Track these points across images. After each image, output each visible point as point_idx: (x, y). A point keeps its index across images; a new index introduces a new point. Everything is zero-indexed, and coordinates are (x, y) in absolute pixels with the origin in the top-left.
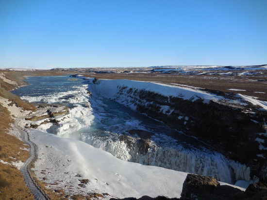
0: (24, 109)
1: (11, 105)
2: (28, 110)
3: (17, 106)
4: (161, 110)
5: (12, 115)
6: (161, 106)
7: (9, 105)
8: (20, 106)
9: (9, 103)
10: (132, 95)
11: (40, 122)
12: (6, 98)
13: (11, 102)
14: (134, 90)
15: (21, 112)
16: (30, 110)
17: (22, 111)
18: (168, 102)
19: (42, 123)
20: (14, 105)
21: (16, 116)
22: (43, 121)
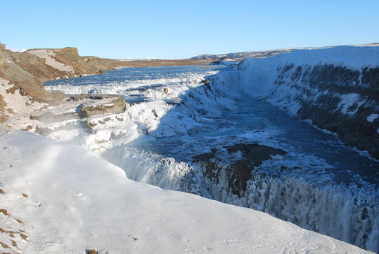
0: (33, 100)
1: (12, 91)
2: (40, 101)
3: (22, 94)
4: (339, 105)
5: (8, 110)
6: (342, 97)
7: (8, 91)
8: (27, 94)
9: (8, 87)
10: (299, 83)
11: (57, 125)
12: (5, 79)
13: (12, 86)
14: (303, 71)
15: (27, 104)
16: (44, 101)
17: (29, 102)
18: (357, 82)
19: (61, 128)
20: (17, 91)
21: (15, 111)
22: (64, 123)
